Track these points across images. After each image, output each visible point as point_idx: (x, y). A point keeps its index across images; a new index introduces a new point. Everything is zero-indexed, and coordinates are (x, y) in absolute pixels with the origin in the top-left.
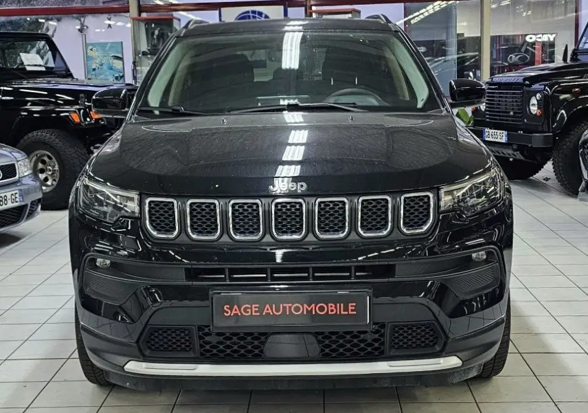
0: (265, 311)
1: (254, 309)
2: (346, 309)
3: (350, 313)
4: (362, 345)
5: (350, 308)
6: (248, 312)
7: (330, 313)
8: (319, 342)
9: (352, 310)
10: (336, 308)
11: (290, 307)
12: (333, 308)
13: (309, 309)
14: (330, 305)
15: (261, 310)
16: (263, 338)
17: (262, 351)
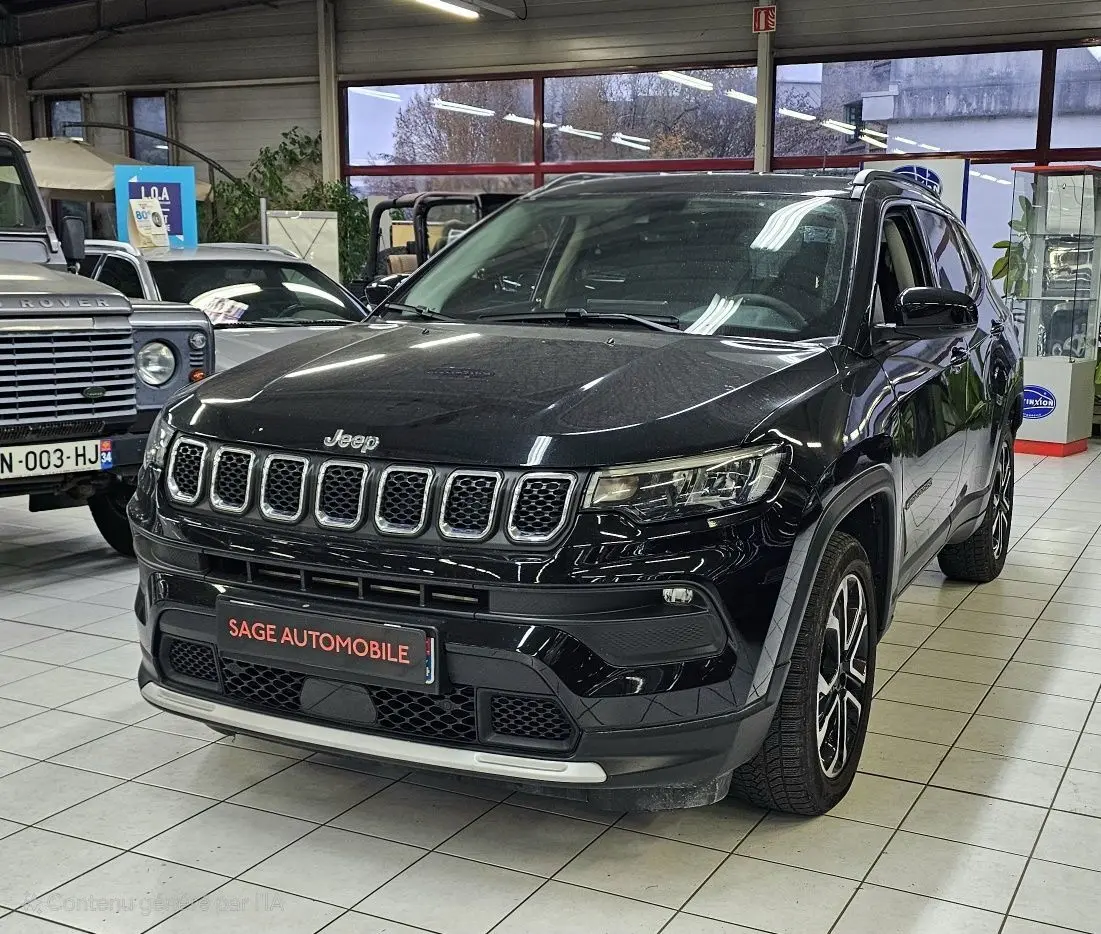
0: (284, 638)
1: (269, 632)
2: (395, 654)
3: (401, 661)
4: (438, 718)
5: (401, 653)
6: (261, 635)
7: (373, 656)
8: (376, 702)
9: (404, 658)
10: (380, 648)
11: (318, 637)
12: (376, 649)
13: (344, 645)
14: (372, 643)
15: (278, 634)
16: (297, 680)
17: (297, 700)
